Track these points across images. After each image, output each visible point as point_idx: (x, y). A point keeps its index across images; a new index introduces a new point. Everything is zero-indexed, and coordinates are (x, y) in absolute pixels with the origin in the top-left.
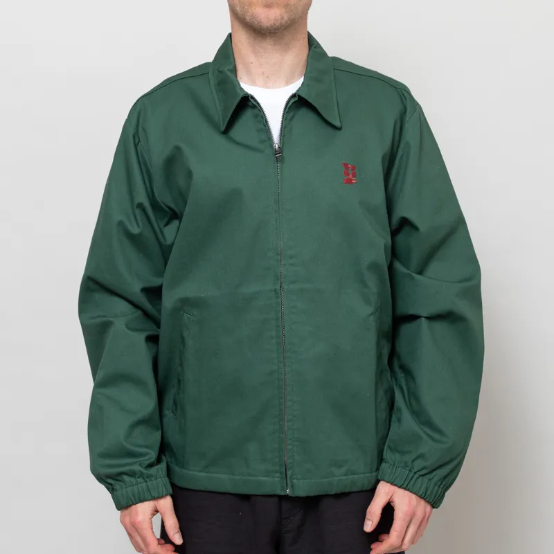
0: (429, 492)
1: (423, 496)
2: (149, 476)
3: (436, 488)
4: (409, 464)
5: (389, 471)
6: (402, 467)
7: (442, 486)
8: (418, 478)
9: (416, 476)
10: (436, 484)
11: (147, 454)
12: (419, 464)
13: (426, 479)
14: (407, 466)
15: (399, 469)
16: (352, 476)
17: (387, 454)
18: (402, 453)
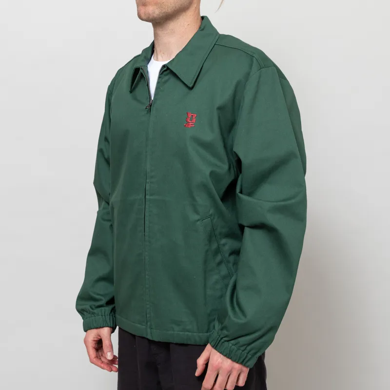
2: (93, 313)
11: (101, 300)
16: (188, 333)
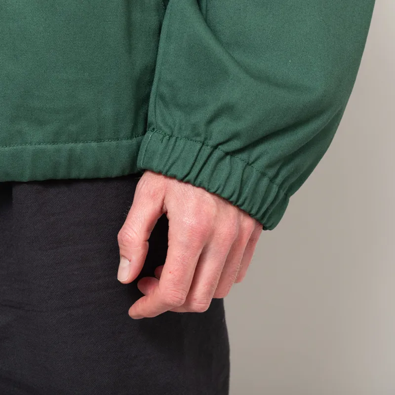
0: (247, 191)
1: (234, 198)
3: (265, 181)
4: (202, 128)
5: (161, 147)
6: (187, 138)
7: (279, 180)
8: (221, 159)
9: (218, 154)
10: (263, 174)
12: (221, 128)
13: (239, 161)
14: (198, 135)
15: (181, 143)
17: (156, 112)
18: (188, 108)
